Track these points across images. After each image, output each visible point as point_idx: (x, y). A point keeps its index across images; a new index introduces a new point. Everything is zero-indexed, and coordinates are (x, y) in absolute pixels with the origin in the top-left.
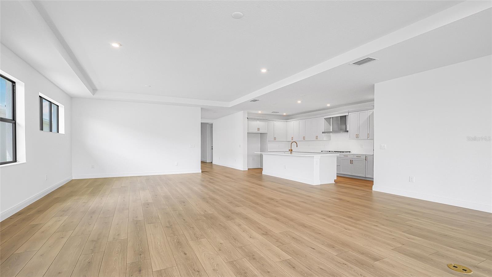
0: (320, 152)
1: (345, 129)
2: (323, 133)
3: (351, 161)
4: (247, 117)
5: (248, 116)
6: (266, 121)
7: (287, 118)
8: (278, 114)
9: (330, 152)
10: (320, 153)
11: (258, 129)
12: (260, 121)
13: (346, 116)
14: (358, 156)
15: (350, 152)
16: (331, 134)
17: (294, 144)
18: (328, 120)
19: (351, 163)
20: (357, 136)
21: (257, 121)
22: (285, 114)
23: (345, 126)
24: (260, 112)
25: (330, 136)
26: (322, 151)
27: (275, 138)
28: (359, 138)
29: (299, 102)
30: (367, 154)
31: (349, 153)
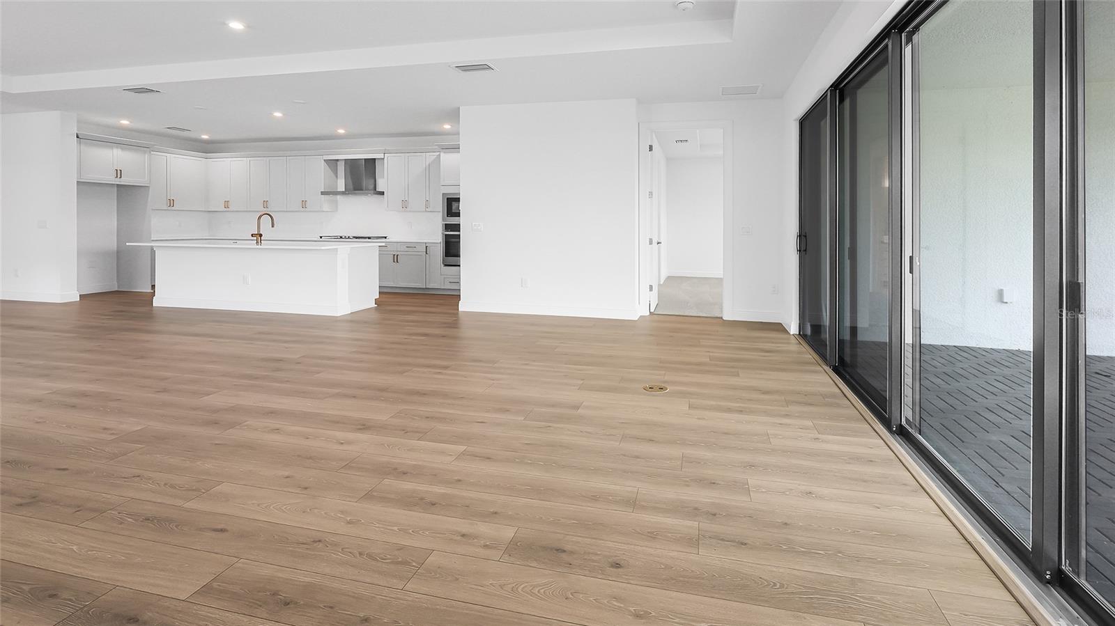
0: (316, 239)
1: (372, 187)
2: (322, 193)
3: (395, 256)
4: (76, 132)
5: (78, 128)
6: (145, 152)
7: (208, 148)
8: (185, 134)
9: (341, 237)
10: (316, 241)
11: (119, 173)
12: (122, 149)
13: (375, 159)
14: (410, 246)
15: (386, 238)
16: (338, 197)
17: (266, 219)
18: (333, 164)
19: (395, 260)
20: (405, 205)
21: (112, 148)
22: (205, 137)
23: (373, 181)
24: (125, 122)
25: (337, 201)
26: (321, 237)
27: (171, 203)
28: (408, 209)
29: (278, 114)
30: (429, 241)
31: (384, 240)
